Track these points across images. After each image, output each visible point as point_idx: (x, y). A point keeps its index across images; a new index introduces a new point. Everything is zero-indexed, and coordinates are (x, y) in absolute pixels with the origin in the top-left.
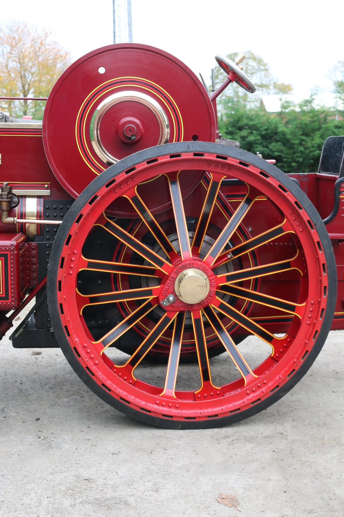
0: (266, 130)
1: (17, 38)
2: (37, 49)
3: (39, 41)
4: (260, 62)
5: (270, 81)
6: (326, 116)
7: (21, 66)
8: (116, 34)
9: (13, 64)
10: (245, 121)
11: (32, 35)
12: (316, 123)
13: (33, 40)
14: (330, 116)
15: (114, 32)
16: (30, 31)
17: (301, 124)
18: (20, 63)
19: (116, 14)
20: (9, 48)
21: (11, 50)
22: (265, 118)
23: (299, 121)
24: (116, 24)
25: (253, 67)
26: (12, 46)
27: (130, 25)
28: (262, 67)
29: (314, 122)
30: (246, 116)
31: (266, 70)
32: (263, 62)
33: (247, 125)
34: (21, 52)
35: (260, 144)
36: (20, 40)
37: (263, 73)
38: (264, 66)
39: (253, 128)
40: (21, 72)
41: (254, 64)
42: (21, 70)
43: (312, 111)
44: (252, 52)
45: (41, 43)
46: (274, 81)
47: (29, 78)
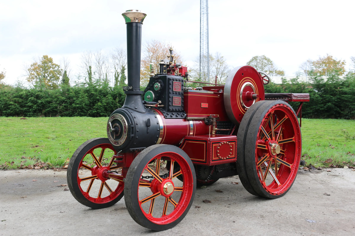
1: (156, 49)
2: (165, 54)
3: (166, 50)
4: (269, 60)
5: (273, 70)
6: (304, 86)
7: (157, 61)
8: (201, 47)
9: (153, 61)
11: (163, 48)
12: (300, 90)
13: (163, 50)
14: (306, 86)
15: (200, 47)
16: (162, 46)
17: (292, 90)
20: (152, 54)
21: (153, 54)
23: (291, 88)
24: (201, 43)
25: (265, 63)
26: (153, 53)
27: (208, 43)
28: (270, 63)
29: (298, 89)
31: (272, 64)
32: (270, 60)
34: (158, 55)
36: (157, 50)
37: (270, 66)
38: (271, 62)
40: (157, 64)
41: (266, 61)
42: (157, 63)
43: (297, 84)
44: (265, 56)
46: (276, 69)
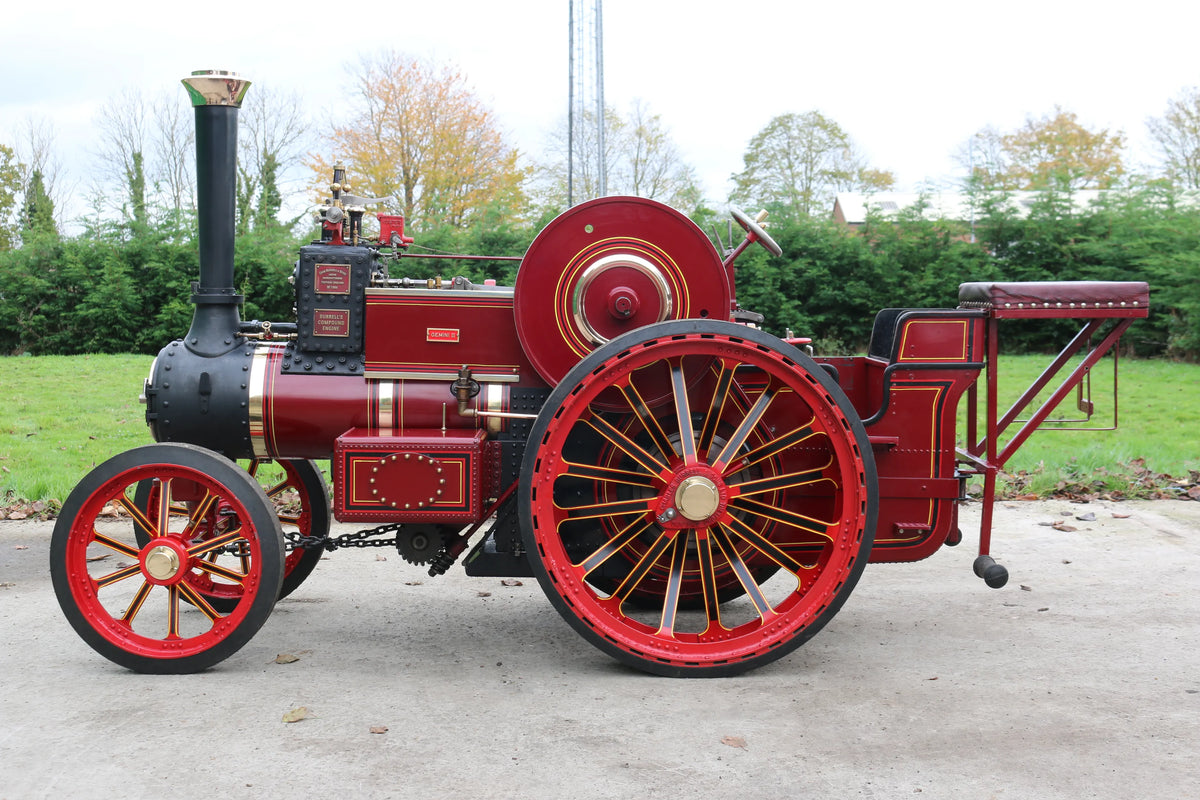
0: (840, 258)
1: (397, 86)
2: (432, 105)
3: (437, 92)
4: (834, 131)
5: (852, 166)
6: (948, 234)
7: (403, 135)
8: (575, 81)
9: (387, 133)
10: (802, 242)
11: (424, 81)
12: (930, 250)
13: (425, 90)
14: (955, 235)
15: (571, 77)
16: (422, 72)
17: (900, 248)
18: (401, 130)
19: (575, 46)
20: (382, 105)
21: (387, 106)
22: (838, 238)
23: (896, 244)
24: (575, 63)
25: (821, 140)
26: (387, 101)
27: (600, 64)
28: (838, 141)
29: (925, 245)
30: (805, 233)
31: (846, 146)
32: (839, 131)
33: (805, 249)
34: (405, 111)
35: (829, 283)
36: (403, 89)
37: (840, 151)
38: (842, 138)
39: (817, 255)
40: (403, 147)
41: (824, 135)
42: (402, 142)
43: (923, 227)
44: (820, 113)
45: (440, 95)
46: (861, 164)
47: (418, 158)
